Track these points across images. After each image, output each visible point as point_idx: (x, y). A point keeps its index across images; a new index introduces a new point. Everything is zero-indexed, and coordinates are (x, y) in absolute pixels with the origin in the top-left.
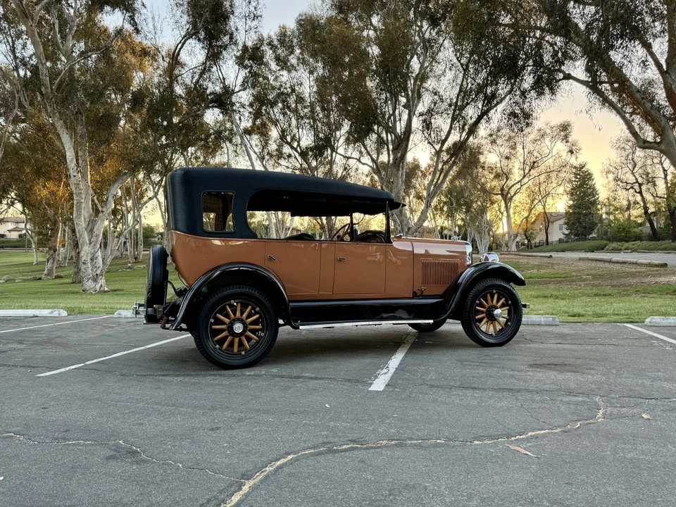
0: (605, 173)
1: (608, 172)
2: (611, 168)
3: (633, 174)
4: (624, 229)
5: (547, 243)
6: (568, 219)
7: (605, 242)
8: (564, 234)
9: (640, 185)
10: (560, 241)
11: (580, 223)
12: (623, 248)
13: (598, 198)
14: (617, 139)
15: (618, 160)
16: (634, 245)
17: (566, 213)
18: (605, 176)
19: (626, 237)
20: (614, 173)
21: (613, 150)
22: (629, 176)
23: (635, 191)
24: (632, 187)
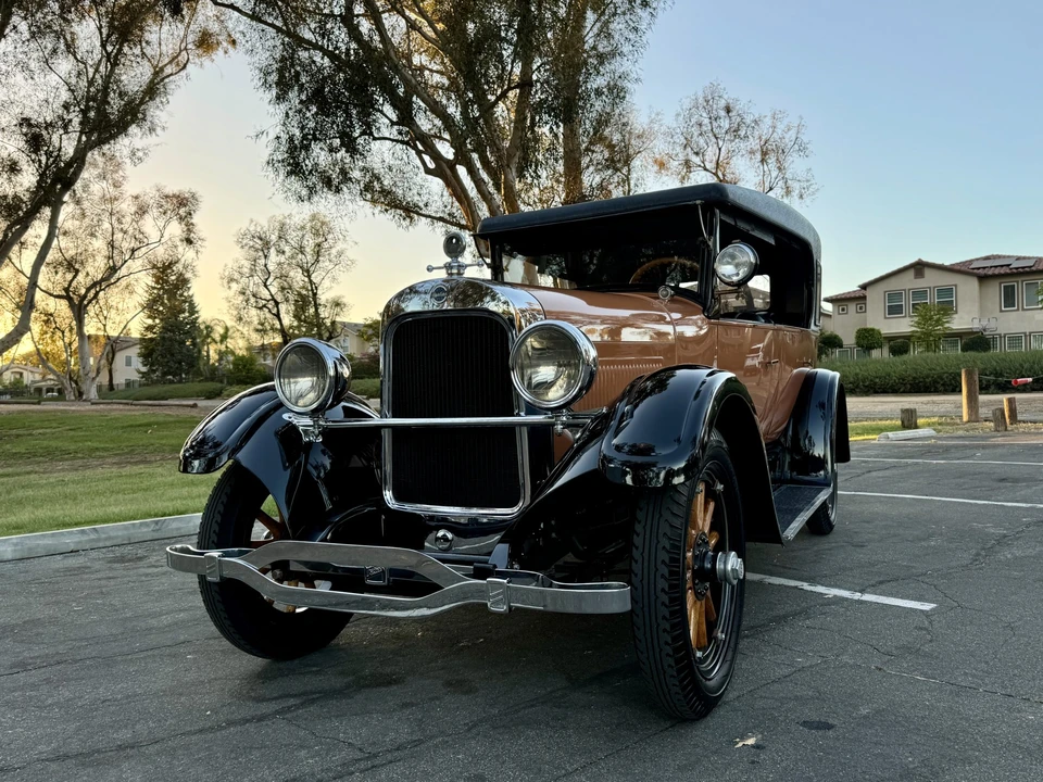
0: (225, 281)
1: (231, 280)
2: (236, 276)
3: (266, 286)
4: (245, 366)
5: (111, 386)
6: (146, 348)
7: (219, 385)
8: (140, 372)
9: (277, 304)
10: (129, 384)
11: (172, 355)
13: (197, 318)
14: (243, 232)
15: (247, 264)
17: (142, 340)
18: (225, 284)
19: (248, 377)
20: (237, 282)
21: (237, 248)
22: (262, 289)
23: (270, 311)
24: (264, 306)
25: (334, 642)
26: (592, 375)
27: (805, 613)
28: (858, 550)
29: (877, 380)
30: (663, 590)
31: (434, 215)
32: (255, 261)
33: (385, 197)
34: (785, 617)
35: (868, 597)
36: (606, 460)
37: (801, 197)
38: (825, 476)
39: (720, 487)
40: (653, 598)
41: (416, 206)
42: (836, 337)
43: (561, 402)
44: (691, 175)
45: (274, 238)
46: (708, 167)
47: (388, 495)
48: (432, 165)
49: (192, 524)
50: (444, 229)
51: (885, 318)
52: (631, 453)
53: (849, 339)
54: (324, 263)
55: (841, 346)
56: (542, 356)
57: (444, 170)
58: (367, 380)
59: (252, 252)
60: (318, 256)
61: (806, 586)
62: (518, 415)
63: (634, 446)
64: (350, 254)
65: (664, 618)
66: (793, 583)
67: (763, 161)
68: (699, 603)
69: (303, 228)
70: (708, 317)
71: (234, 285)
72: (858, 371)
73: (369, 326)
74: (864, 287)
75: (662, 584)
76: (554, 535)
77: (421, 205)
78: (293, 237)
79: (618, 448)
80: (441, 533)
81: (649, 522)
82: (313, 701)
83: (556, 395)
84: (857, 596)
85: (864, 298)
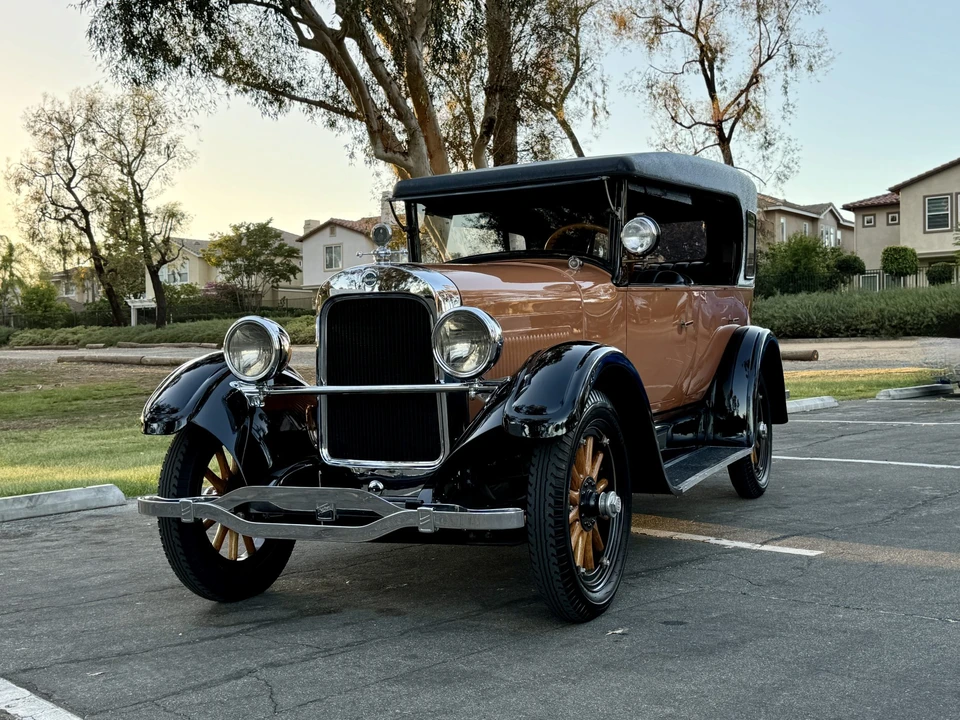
0: (12, 182)
1: (21, 180)
2: (28, 175)
3: (69, 189)
4: (40, 302)
7: (6, 330)
9: (86, 214)
12: (56, 340)
14: (35, 112)
15: (42, 158)
16: (74, 333)
18: (13, 186)
19: (45, 318)
20: (29, 184)
21: (27, 135)
22: (64, 192)
23: (76, 224)
24: (68, 217)
25: (269, 590)
26: (499, 349)
27: (701, 559)
28: (779, 511)
29: (908, 318)
30: (550, 515)
31: (311, 98)
32: (53, 152)
33: (244, 70)
34: (682, 562)
35: (766, 548)
36: (507, 418)
37: (810, 68)
38: (748, 436)
39: (606, 441)
40: (543, 521)
41: (287, 84)
42: (856, 259)
43: (473, 373)
44: (662, 37)
45: (80, 121)
46: (685, 27)
47: (324, 452)
48: (309, 35)
49: (68, 500)
50: (326, 118)
51: (925, 232)
52: (528, 413)
53: (873, 262)
54: (151, 156)
55: (861, 270)
56: (458, 335)
57: (328, 44)
58: (215, 320)
59: (48, 141)
60: (144, 146)
61: (713, 540)
62: (439, 382)
63: (531, 407)
64: (189, 142)
65: (551, 535)
66: (701, 538)
67: (759, 19)
68: (585, 534)
69: (120, 106)
70: (616, 285)
71: (24, 187)
72: (883, 305)
73: (220, 245)
74: (896, 190)
75: (550, 511)
76: (469, 481)
77: (294, 83)
78: (107, 118)
79: (518, 409)
80: (373, 484)
81: (541, 465)
82: (267, 625)
83: (470, 367)
84: (757, 547)
85: (897, 204)
